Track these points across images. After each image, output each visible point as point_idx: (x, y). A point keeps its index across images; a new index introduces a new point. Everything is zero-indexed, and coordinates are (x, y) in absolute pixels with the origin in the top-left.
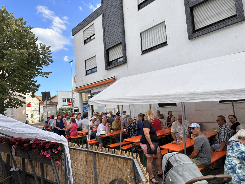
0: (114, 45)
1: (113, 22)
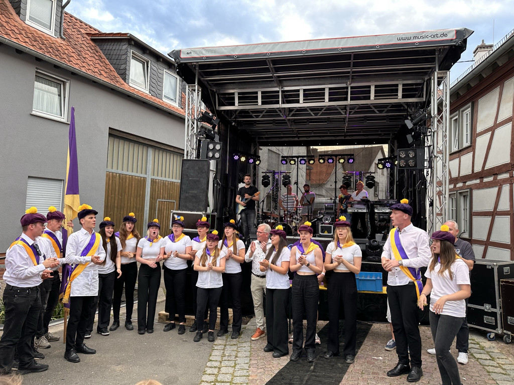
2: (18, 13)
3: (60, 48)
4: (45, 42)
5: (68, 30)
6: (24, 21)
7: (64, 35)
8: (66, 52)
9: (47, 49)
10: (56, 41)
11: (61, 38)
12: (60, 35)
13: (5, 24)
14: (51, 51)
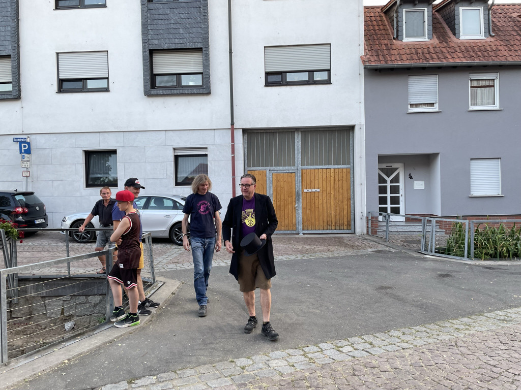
2: (454, 34)
3: (488, 48)
4: (476, 48)
5: (498, 24)
6: (458, 38)
7: (494, 30)
8: (494, 48)
9: (476, 54)
10: (486, 42)
11: (491, 36)
12: (489, 33)
13: (444, 50)
14: (480, 54)
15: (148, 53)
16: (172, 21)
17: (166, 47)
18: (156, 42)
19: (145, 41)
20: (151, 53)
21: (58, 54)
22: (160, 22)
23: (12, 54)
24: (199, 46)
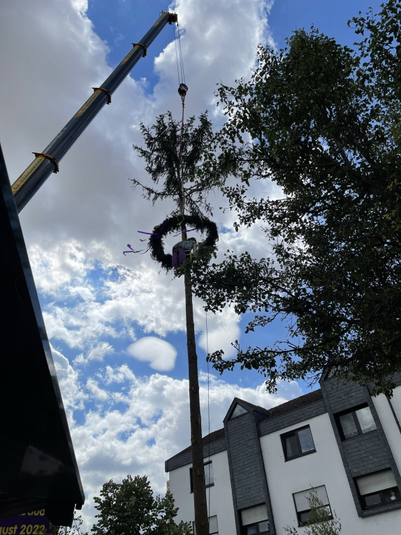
0: (253, 504)
1: (248, 469)
15: (352, 481)
16: (363, 452)
17: (363, 473)
18: (355, 470)
19: (348, 472)
20: (354, 481)
21: (293, 494)
22: (354, 454)
23: (265, 501)
24: (388, 466)
